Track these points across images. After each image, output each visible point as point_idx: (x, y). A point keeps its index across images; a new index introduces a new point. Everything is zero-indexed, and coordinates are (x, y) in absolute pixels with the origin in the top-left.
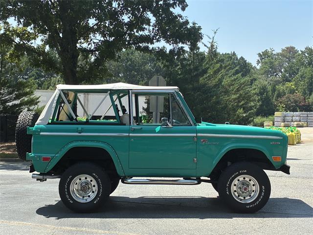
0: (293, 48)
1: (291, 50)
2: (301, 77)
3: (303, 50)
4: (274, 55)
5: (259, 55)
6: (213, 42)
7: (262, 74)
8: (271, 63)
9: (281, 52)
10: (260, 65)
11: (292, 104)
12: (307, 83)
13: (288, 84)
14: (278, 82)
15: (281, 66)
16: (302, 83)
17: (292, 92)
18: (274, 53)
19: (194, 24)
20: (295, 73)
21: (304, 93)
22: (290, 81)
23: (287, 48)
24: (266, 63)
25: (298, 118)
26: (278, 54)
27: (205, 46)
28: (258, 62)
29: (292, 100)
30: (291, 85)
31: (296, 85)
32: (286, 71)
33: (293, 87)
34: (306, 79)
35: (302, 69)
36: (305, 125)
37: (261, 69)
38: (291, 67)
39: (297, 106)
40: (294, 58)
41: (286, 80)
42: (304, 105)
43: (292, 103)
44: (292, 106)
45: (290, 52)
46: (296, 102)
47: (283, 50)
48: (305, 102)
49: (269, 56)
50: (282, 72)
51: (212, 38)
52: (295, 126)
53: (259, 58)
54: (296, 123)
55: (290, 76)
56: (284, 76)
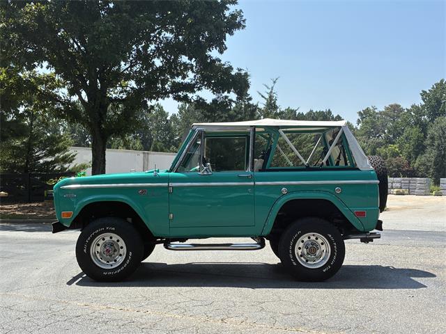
0: (398, 106)
1: (396, 108)
2: (406, 138)
3: (409, 108)
4: (377, 113)
5: (360, 113)
6: (271, 92)
7: (362, 135)
8: (373, 123)
9: (384, 110)
10: (360, 125)
11: (394, 169)
12: (413, 145)
13: (391, 147)
14: (379, 145)
15: (384, 126)
16: (407, 145)
17: (395, 155)
18: (376, 111)
19: (240, 70)
20: (399, 134)
21: (409, 157)
22: (394, 143)
23: (391, 106)
24: (367, 123)
25: (398, 185)
26: (380, 113)
27: (263, 96)
28: (359, 122)
29: (394, 165)
30: (394, 147)
31: (400, 147)
32: (389, 132)
33: (397, 149)
34: (411, 141)
35: (408, 129)
36: (407, 192)
37: (362, 129)
38: (395, 128)
39: (399, 171)
40: (399, 117)
41: (389, 141)
42: (408, 171)
43: (395, 167)
44: (395, 171)
45: (394, 111)
46: (398, 166)
47: (387, 109)
48: (410, 166)
49: (371, 115)
50: (385, 133)
51: (270, 87)
52: (395, 193)
53: (359, 118)
54: (396, 190)
55: (394, 137)
56: (388, 138)
